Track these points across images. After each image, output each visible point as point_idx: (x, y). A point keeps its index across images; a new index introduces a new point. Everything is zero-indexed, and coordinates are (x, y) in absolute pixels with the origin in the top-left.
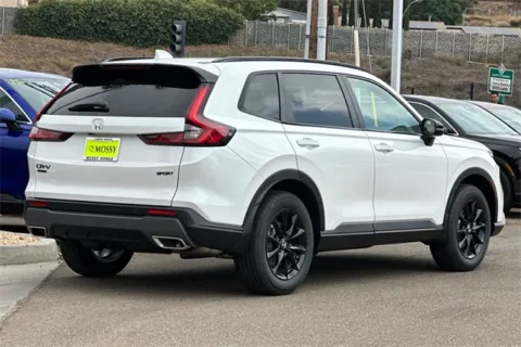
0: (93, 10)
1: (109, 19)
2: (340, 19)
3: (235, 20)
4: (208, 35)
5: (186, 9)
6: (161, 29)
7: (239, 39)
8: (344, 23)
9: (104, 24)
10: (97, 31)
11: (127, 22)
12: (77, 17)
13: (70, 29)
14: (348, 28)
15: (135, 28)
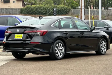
1: (41, 10)
2: (93, 8)
3: (69, 9)
4: (63, 12)
5: (58, 7)
7: (70, 13)
8: (94, 9)
9: (40, 11)
10: (38, 13)
11: (45, 10)
13: (32, 12)
15: (47, 12)
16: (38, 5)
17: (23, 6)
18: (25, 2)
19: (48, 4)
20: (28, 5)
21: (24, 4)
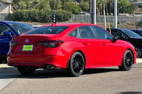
0: (30, 14)
2: (99, 13)
3: (70, 15)
6: (49, 18)
7: (71, 20)
8: (100, 15)
9: (34, 17)
10: (31, 19)
11: (40, 16)
12: (26, 16)
13: (24, 19)
14: (101, 16)
15: (42, 18)
16: (31, 9)
17: (12, 11)
18: (14, 6)
19: (43, 9)
20: (18, 10)
21: (14, 8)
